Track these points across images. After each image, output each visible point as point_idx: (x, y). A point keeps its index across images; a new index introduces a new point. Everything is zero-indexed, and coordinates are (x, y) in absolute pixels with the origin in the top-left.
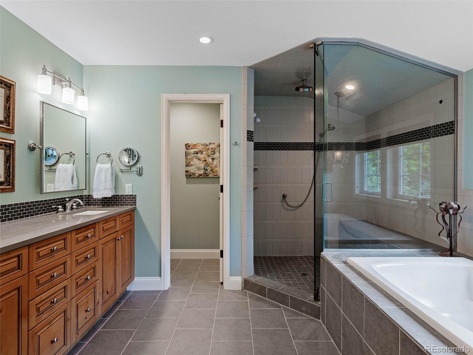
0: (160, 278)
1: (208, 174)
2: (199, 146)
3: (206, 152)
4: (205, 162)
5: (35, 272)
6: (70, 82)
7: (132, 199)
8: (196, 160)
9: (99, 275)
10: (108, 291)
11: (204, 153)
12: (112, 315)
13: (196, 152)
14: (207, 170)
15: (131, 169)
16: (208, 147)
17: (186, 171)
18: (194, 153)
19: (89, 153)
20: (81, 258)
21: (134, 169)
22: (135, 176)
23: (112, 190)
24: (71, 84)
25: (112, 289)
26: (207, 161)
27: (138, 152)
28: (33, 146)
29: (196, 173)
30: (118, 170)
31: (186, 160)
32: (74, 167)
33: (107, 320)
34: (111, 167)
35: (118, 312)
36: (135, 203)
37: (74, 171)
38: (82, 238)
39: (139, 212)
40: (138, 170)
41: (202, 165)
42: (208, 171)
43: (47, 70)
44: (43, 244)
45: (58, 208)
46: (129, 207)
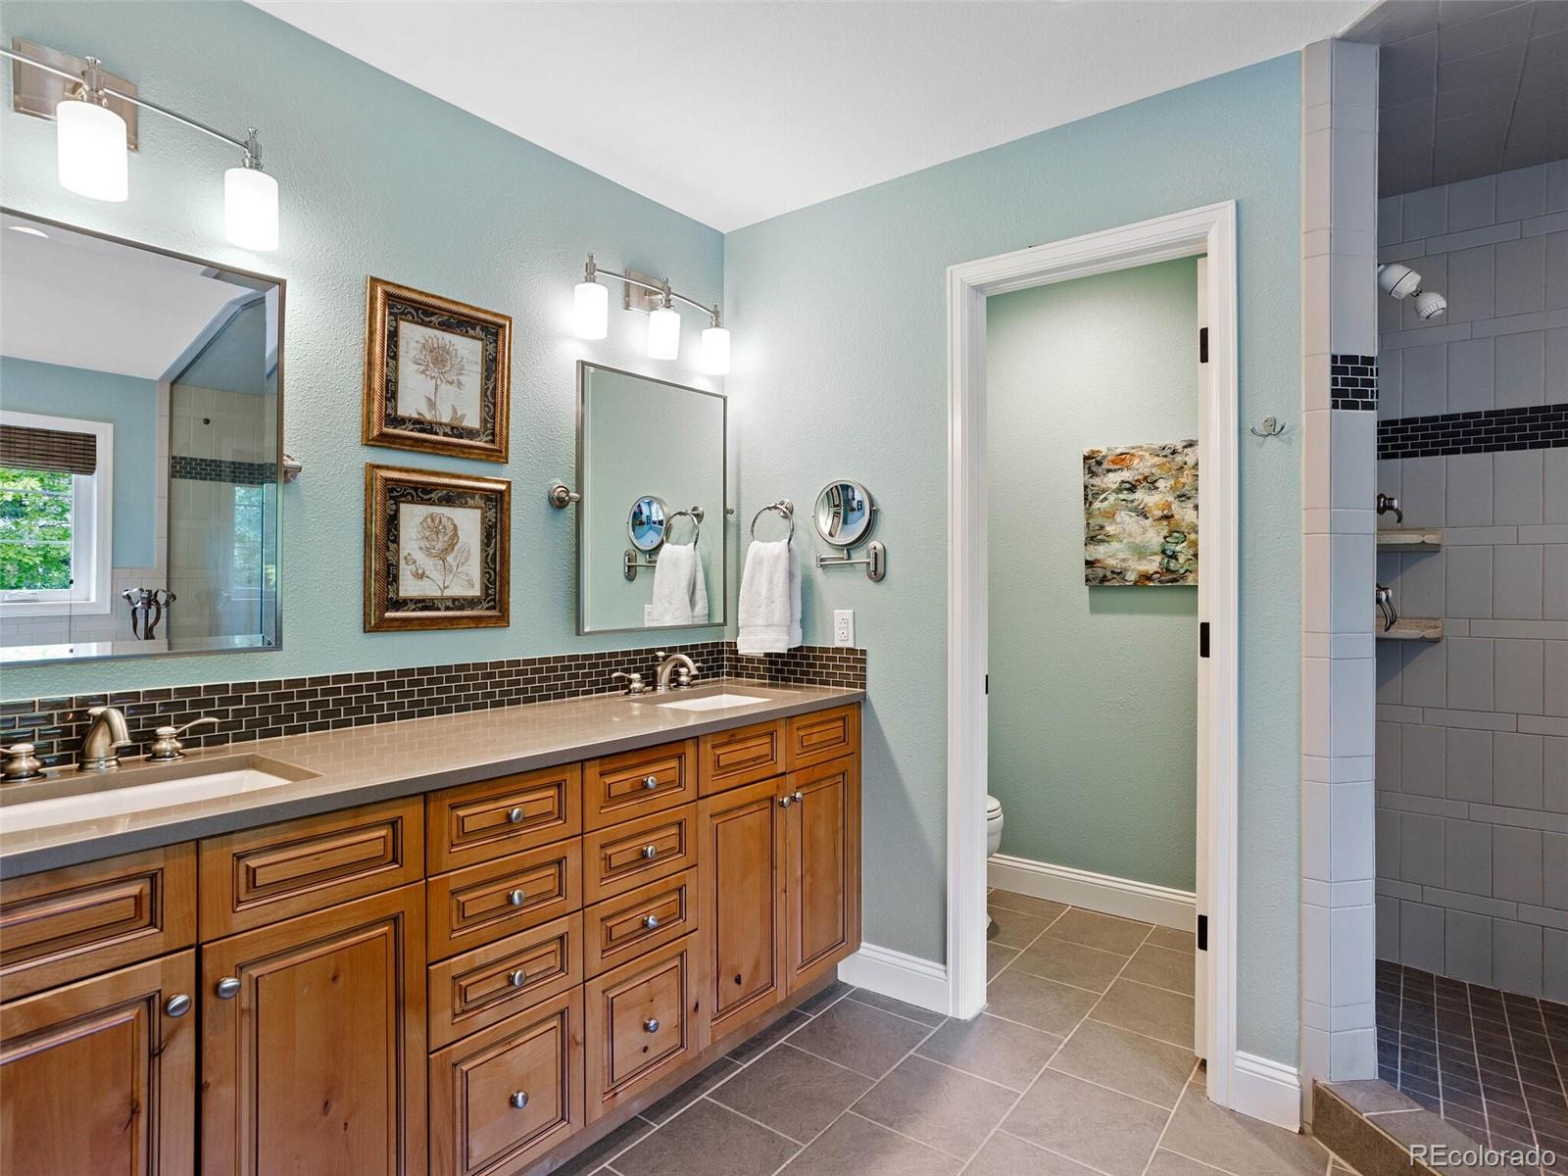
0: (942, 967)
1: (1182, 571)
2: (1141, 458)
3: (1172, 482)
4: (1166, 523)
5: (449, 877)
6: (669, 292)
7: (853, 662)
8: (1127, 519)
9: (698, 913)
10: (739, 976)
11: (1161, 484)
12: (761, 1055)
13: (1128, 486)
14: (1174, 556)
15: (849, 558)
16: (1179, 458)
17: (1089, 564)
18: (1119, 490)
19: (738, 507)
20: (622, 854)
21: (860, 556)
22: (861, 582)
23: (789, 628)
24: (671, 296)
25: (756, 967)
26: (1177, 517)
27: (873, 493)
28: (558, 494)
29: (1126, 570)
30: (813, 562)
31: (1087, 520)
32: (698, 554)
33: (740, 1069)
34: (789, 551)
35: (779, 1053)
36: (861, 680)
37: (696, 565)
38: (626, 787)
39: (874, 713)
40: (872, 560)
41: (1154, 537)
42: (1182, 560)
43: (598, 267)
44: (477, 796)
45: (630, 681)
46: (845, 691)
